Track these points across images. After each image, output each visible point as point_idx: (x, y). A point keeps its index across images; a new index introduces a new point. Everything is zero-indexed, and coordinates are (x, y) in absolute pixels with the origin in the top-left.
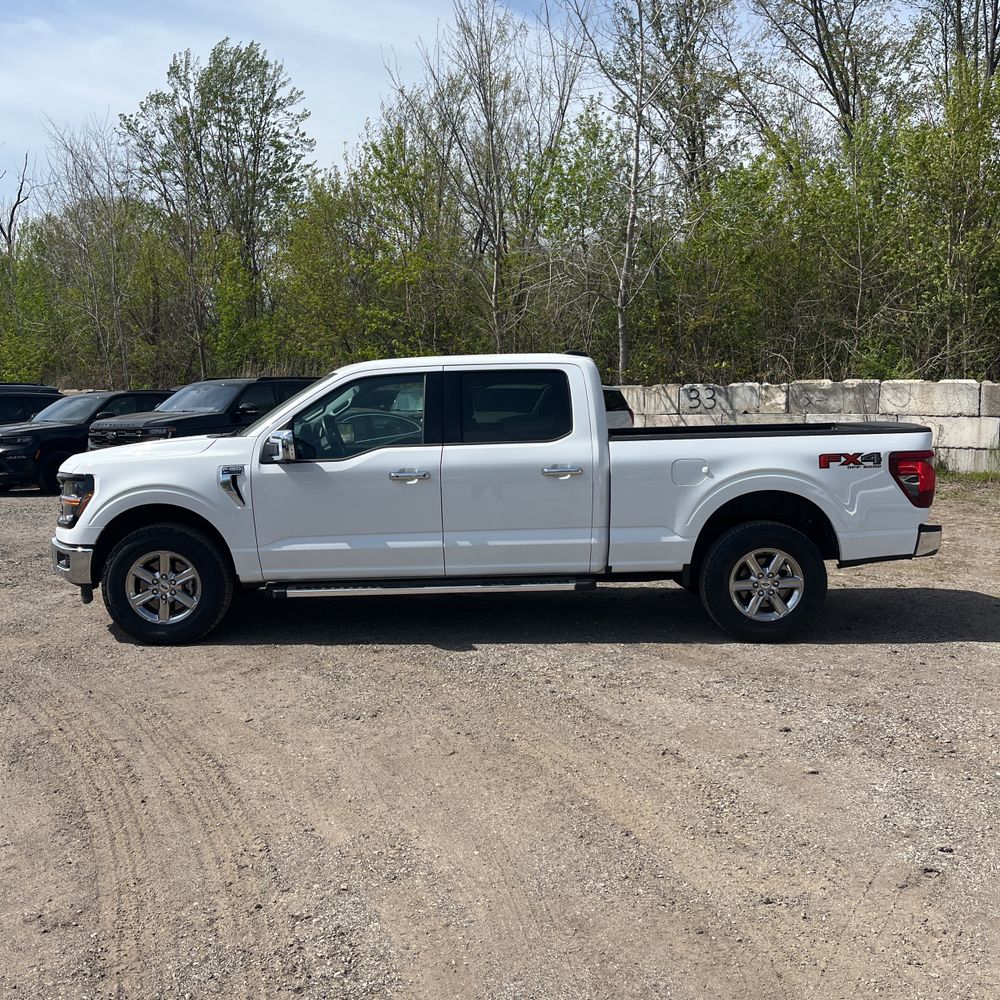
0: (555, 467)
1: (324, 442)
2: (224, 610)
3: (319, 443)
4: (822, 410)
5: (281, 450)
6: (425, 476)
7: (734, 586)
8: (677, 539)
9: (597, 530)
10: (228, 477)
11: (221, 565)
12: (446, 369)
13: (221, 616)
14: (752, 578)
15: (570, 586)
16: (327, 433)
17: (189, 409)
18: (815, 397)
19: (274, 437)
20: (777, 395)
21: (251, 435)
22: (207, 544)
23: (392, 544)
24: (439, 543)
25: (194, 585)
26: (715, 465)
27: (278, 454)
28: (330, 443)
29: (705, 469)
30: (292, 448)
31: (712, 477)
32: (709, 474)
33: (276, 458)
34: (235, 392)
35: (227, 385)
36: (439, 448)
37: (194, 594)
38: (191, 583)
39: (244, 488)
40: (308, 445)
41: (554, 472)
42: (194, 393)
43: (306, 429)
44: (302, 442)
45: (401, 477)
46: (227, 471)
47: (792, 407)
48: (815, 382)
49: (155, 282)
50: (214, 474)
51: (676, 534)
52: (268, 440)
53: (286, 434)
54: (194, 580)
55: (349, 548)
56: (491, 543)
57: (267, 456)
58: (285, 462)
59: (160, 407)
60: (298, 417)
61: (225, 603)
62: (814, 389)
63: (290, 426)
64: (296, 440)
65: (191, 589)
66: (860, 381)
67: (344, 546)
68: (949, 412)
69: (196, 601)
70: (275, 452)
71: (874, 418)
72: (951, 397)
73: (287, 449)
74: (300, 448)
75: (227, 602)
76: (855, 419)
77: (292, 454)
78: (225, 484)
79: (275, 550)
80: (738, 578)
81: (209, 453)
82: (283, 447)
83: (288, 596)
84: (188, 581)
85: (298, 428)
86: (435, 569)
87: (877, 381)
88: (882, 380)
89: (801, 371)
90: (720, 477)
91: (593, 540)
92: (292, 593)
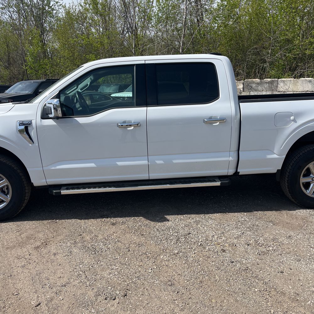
0: (211, 118)
1: (78, 105)
2: (26, 201)
3: (75, 106)
4: (256, 90)
5: (53, 111)
6: (137, 125)
7: (303, 180)
8: (275, 156)
9: (233, 152)
10: (23, 127)
11: (23, 177)
12: (147, 62)
13: (24, 205)
14: (311, 175)
15: (218, 184)
16: (79, 100)
17: (18, 92)
18: (254, 85)
19: (49, 103)
20: (240, 85)
21: (35, 102)
22: (13, 166)
23: (119, 163)
24: (146, 162)
25: (8, 189)
26: (298, 115)
27: (51, 113)
28: (81, 106)
29: (292, 118)
30: (59, 109)
31: (296, 122)
32: (294, 121)
33: (50, 116)
34: (37, 85)
35: (34, 82)
36: (144, 109)
37: (8, 193)
38: (6, 187)
39: (33, 133)
40: (69, 108)
41: (211, 121)
42: (20, 85)
43: (67, 98)
44: (66, 106)
45: (124, 125)
46: (21, 124)
47: (245, 89)
48: (254, 80)
49: (8, 46)
50: (14, 126)
51: (275, 154)
52: (45, 105)
53: (56, 101)
54: (7, 186)
55: (95, 166)
56: (175, 161)
57: (45, 115)
58: (56, 118)
59: (7, 91)
60: (62, 91)
61: (26, 198)
62: (253, 82)
63: (58, 96)
64: (62, 105)
65: (6, 191)
66: (270, 79)
67: (92, 165)
68: (304, 90)
69: (9, 197)
70: (50, 112)
71: (275, 93)
72: (304, 85)
73: (57, 110)
74: (64, 109)
75: (27, 197)
76: (269, 93)
77: (60, 114)
78: (21, 131)
79: (53, 168)
80: (305, 176)
81: (10, 113)
82: (54, 109)
83: (62, 194)
84: (4, 187)
85: (62, 98)
86: (144, 176)
87: (277, 79)
88: (278, 79)
89: (248, 76)
90: (300, 122)
91: (231, 158)
92: (64, 192)
